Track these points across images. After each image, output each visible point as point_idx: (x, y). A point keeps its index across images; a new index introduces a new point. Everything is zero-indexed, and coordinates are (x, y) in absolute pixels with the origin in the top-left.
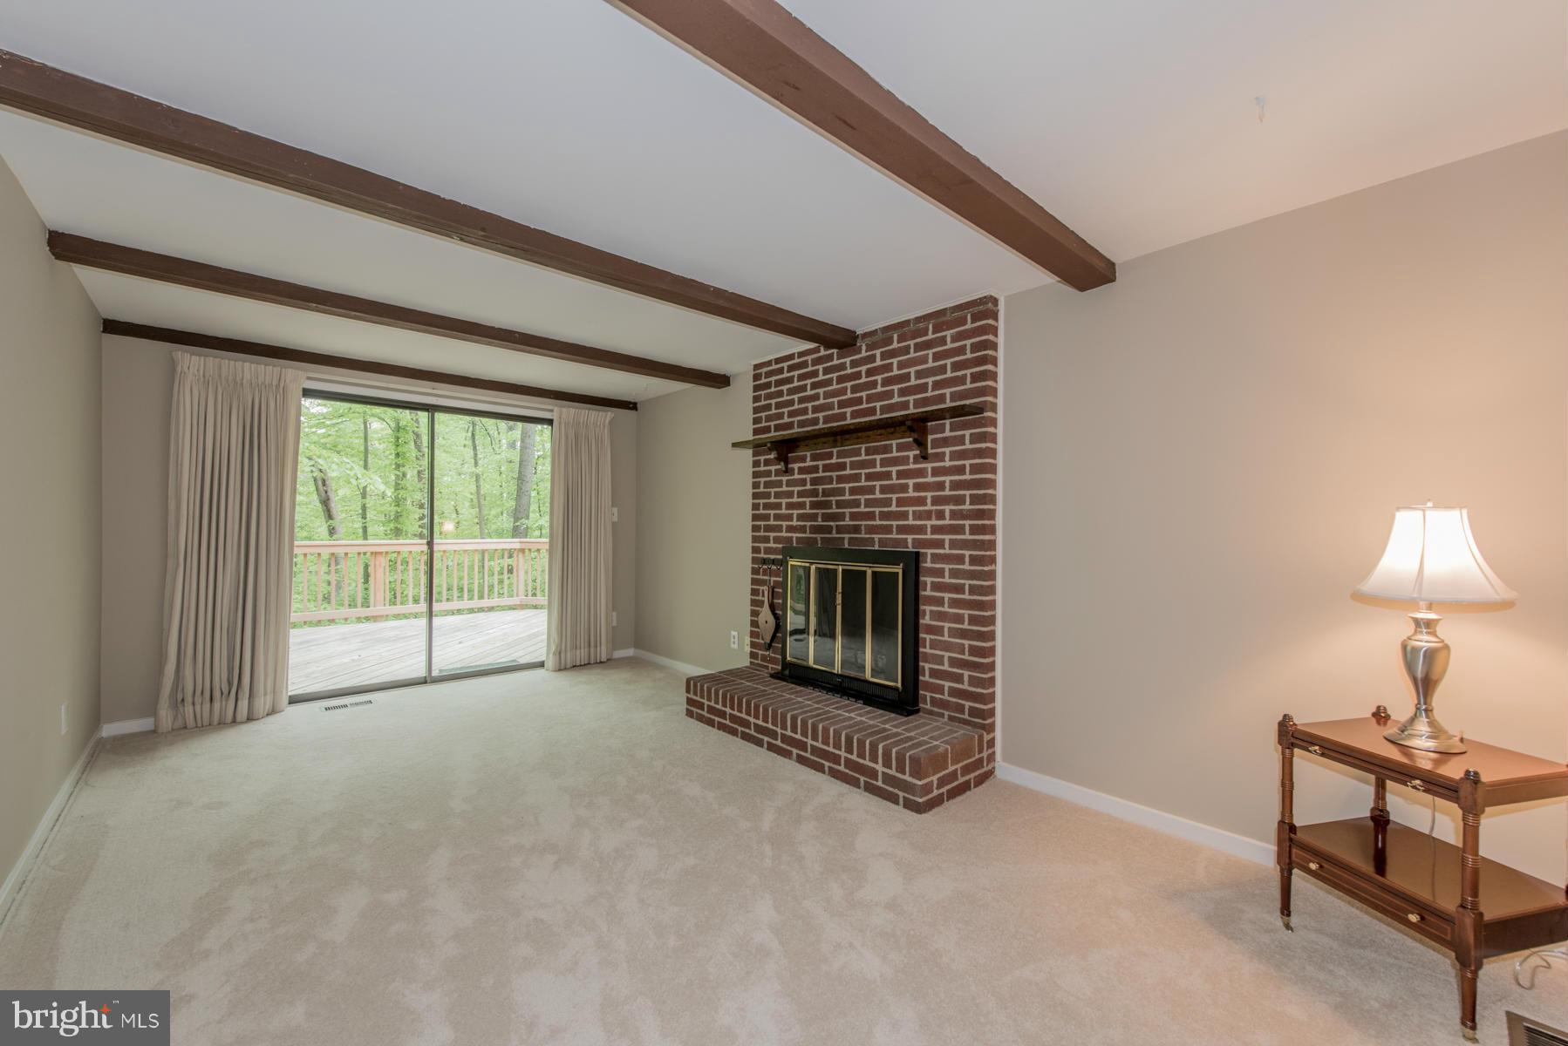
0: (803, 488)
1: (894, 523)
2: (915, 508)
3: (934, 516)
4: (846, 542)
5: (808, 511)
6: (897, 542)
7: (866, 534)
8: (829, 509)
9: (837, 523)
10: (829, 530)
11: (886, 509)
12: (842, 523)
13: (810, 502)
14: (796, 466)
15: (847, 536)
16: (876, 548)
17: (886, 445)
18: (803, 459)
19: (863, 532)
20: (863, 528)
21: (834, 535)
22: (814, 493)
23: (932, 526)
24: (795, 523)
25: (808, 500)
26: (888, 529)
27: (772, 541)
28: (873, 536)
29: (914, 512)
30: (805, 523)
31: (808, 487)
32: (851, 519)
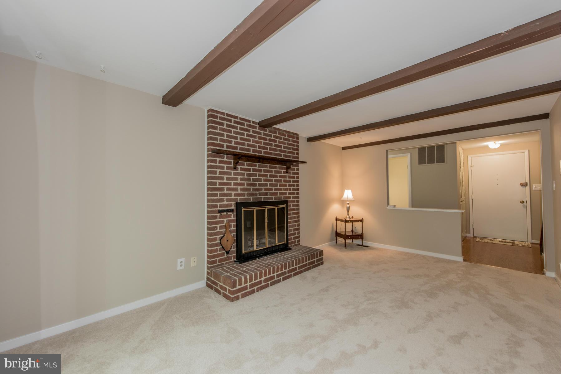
0: (243, 177)
1: (279, 192)
2: (284, 187)
3: (289, 190)
4: (263, 199)
5: (246, 187)
6: (280, 198)
7: (270, 196)
8: (256, 186)
9: (259, 192)
10: (256, 194)
11: (276, 187)
12: (261, 192)
13: (247, 183)
14: (239, 167)
15: (263, 197)
16: (273, 200)
17: (275, 166)
18: (243, 165)
19: (269, 195)
20: (269, 193)
21: (258, 197)
22: (249, 180)
23: (288, 193)
24: (239, 192)
25: (246, 182)
26: (276, 194)
27: (225, 201)
28: (272, 196)
29: (284, 188)
30: (244, 192)
31: (246, 177)
32: (264, 191)
